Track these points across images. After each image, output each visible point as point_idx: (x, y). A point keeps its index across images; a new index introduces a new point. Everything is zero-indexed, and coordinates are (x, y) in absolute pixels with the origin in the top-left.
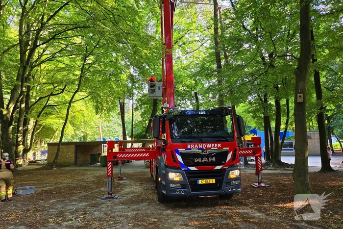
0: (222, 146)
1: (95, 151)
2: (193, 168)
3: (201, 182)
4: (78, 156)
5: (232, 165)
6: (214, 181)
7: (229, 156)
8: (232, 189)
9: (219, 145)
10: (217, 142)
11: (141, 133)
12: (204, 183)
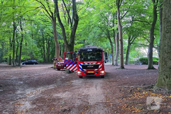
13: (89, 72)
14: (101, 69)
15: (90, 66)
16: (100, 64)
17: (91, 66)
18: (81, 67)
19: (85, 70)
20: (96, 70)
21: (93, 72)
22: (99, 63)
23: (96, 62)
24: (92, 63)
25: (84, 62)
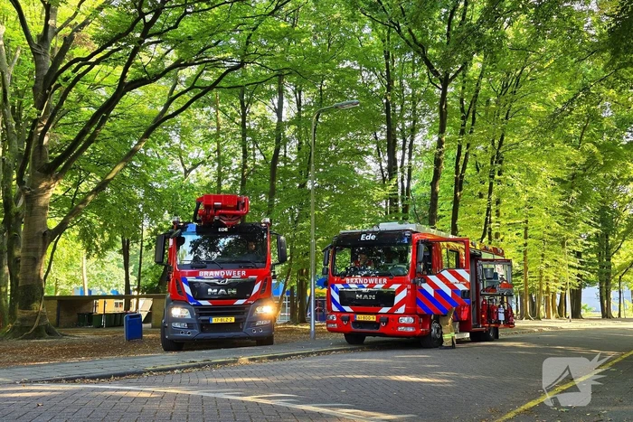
0: (248, 274)
1: (84, 310)
2: (205, 303)
3: (215, 320)
4: (61, 315)
5: (259, 299)
6: (232, 320)
7: (257, 288)
8: (257, 331)
9: (244, 273)
10: (240, 268)
11: (152, 284)
12: (219, 322)
13: (360, 318)
14: (404, 307)
15: (364, 294)
16: (400, 290)
17: (368, 294)
18: (337, 298)
19: (348, 309)
20: (385, 310)
21: (372, 318)
22: (395, 287)
23: (385, 280)
24: (371, 286)
25: (347, 280)
